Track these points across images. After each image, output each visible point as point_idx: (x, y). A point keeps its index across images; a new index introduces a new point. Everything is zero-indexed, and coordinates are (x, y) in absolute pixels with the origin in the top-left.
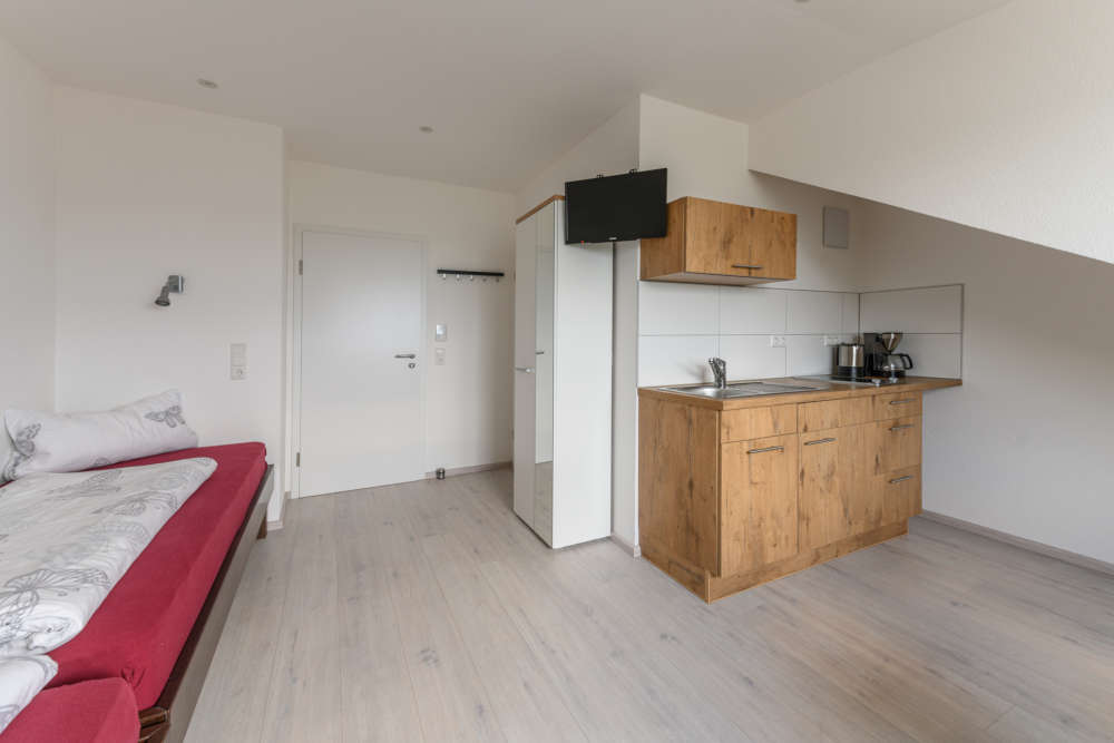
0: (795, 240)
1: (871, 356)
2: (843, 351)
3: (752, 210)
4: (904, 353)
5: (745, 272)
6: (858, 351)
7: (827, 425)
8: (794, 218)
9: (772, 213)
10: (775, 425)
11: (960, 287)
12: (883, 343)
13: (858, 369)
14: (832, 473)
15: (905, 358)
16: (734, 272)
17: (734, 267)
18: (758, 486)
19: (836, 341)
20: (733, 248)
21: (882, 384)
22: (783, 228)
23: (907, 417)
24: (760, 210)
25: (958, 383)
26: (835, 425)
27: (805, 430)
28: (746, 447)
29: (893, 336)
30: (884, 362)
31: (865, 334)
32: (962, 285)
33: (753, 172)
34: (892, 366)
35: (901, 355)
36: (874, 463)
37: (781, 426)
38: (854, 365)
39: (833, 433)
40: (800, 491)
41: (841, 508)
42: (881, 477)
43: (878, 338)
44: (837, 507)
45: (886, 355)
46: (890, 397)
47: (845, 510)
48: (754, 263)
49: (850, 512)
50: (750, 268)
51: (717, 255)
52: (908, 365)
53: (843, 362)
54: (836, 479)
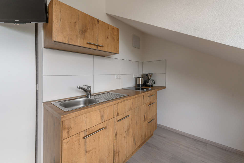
0: (119, 39)
1: (145, 80)
2: (138, 79)
3: (98, 21)
4: (153, 79)
5: (95, 47)
6: (141, 79)
7: (127, 110)
8: (118, 30)
9: (108, 25)
10: (102, 117)
11: (165, 61)
12: (148, 76)
13: (142, 85)
14: (129, 129)
15: (153, 81)
16: (88, 46)
17: (88, 43)
18: (91, 152)
19: (137, 76)
20: (87, 34)
21: (146, 91)
22: (113, 33)
23: (153, 100)
24: (102, 22)
25: (164, 88)
26: (130, 109)
27: (118, 115)
28: (82, 135)
29: (150, 74)
30: (148, 82)
31: (144, 74)
32: (166, 60)
33: (107, 14)
34: (150, 83)
35: (152, 80)
36: (144, 118)
37: (105, 117)
38: (140, 84)
39: (129, 113)
40: (115, 142)
41: (133, 140)
42: (146, 122)
43: (147, 75)
44: (131, 141)
45: (149, 80)
46: (149, 95)
47: (134, 140)
48: (99, 44)
49: (136, 139)
50: (97, 46)
51: (77, 36)
52: (154, 83)
53: (138, 83)
54: (131, 130)
